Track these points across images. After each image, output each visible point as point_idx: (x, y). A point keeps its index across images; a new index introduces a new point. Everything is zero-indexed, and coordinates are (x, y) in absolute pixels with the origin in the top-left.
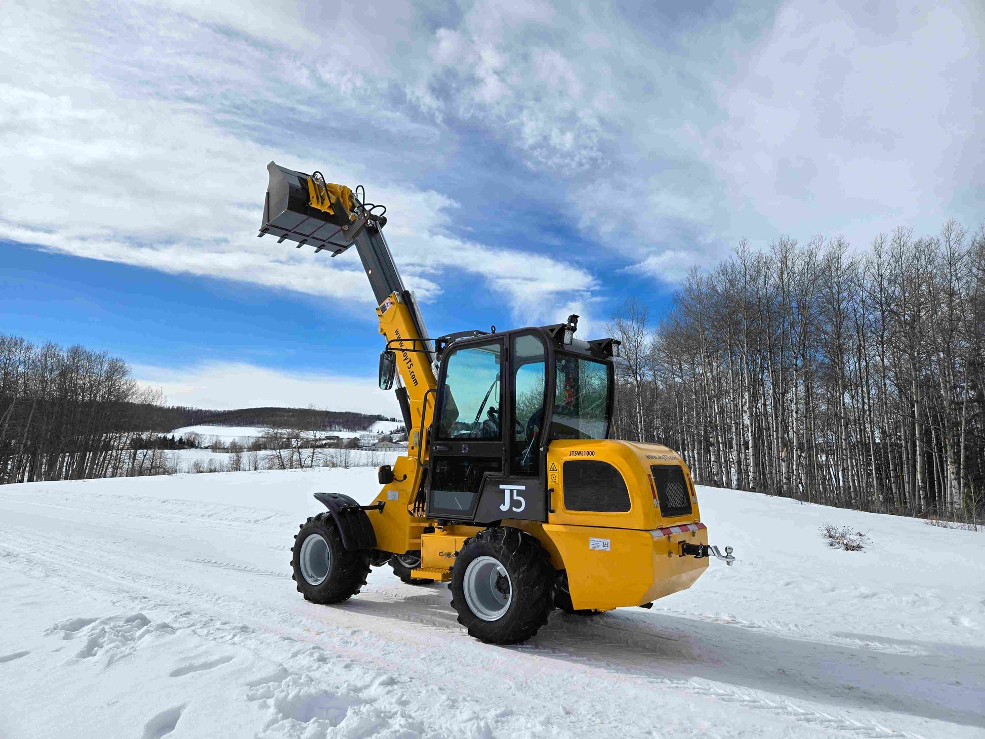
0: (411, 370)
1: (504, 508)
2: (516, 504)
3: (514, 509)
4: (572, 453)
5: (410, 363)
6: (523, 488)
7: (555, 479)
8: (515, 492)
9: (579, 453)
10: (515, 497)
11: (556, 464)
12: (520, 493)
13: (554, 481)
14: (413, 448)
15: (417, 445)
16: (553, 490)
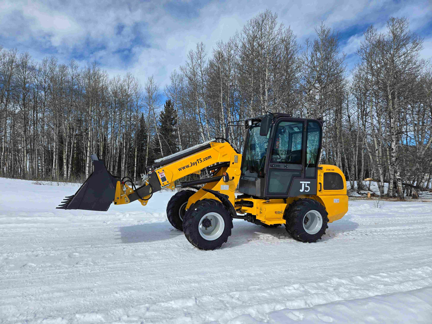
1: (302, 191)
2: (307, 189)
3: (306, 191)
4: (327, 170)
6: (309, 182)
7: (321, 179)
8: (306, 184)
9: (329, 170)
10: (306, 186)
11: (321, 173)
12: (308, 184)
13: (320, 180)
14: (233, 163)
15: (237, 162)
16: (320, 183)
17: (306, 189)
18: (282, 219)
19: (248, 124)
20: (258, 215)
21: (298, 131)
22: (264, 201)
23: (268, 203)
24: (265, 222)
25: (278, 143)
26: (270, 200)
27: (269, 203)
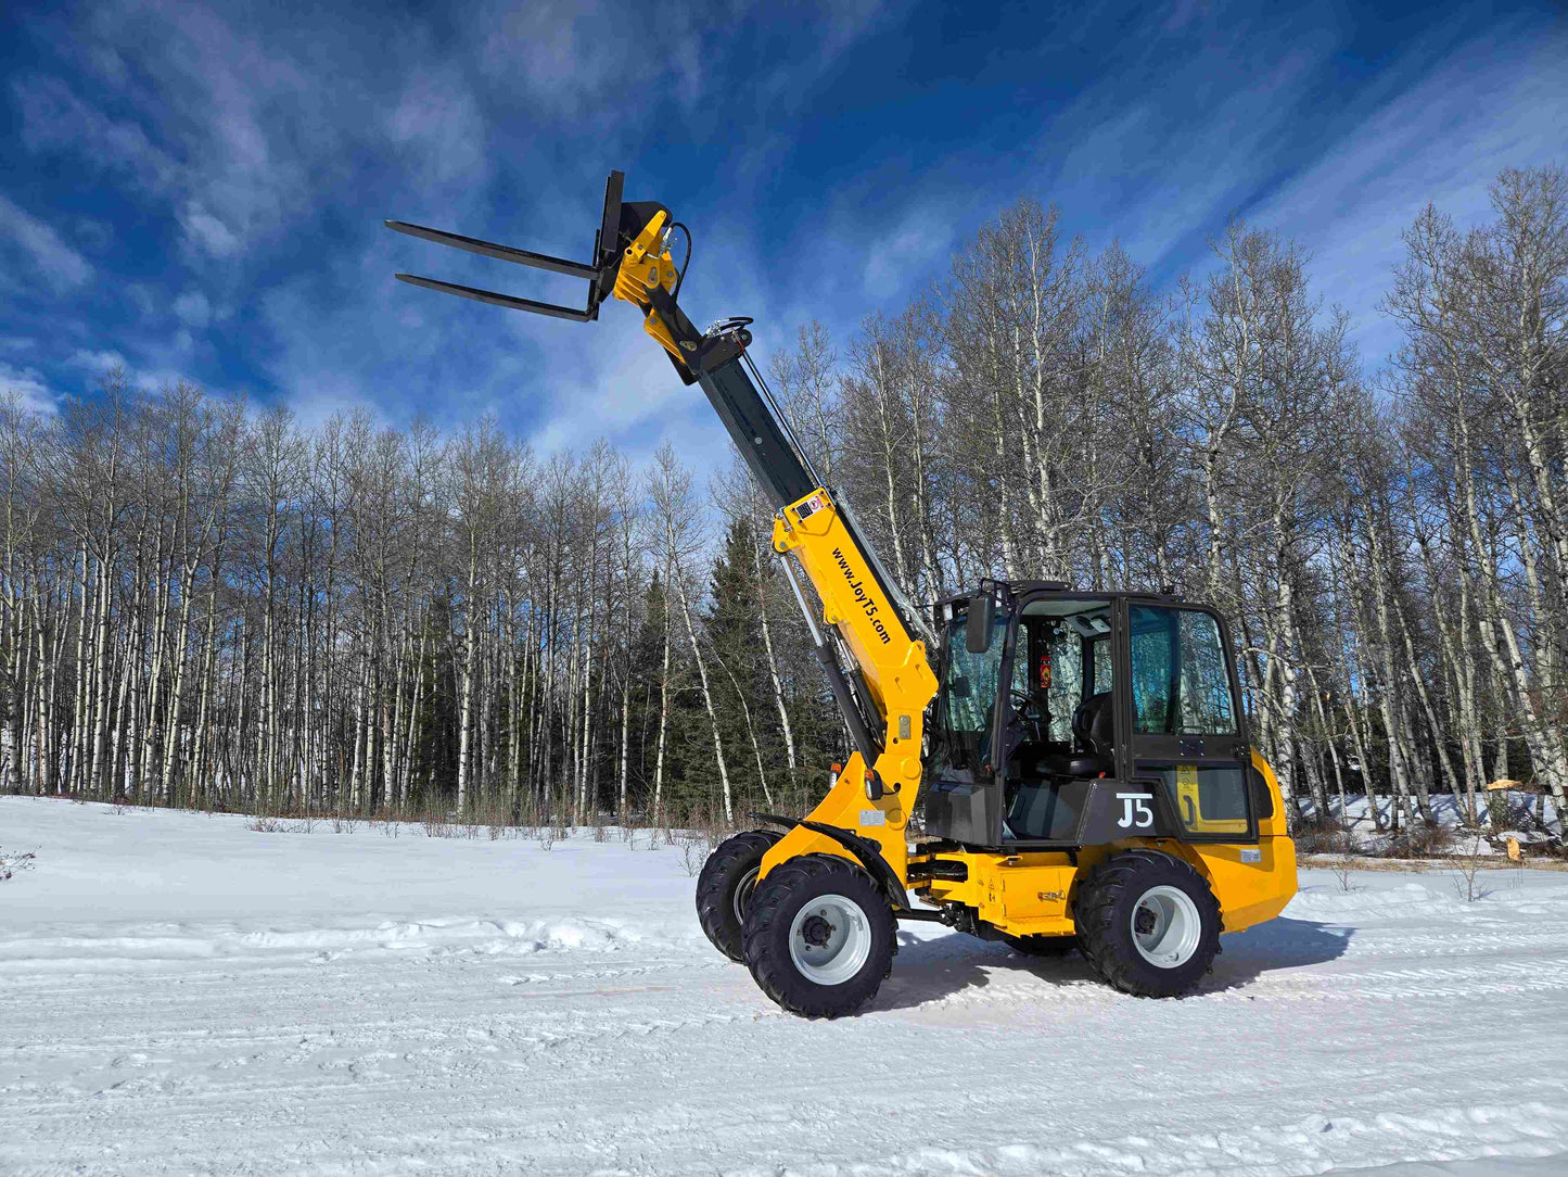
0: (875, 616)
1: (1125, 823)
2: (1143, 817)
3: (1138, 824)
5: (871, 606)
6: (1149, 796)
8: (1138, 802)
10: (1140, 809)
12: (1145, 803)
14: (895, 741)
15: (907, 737)
16: (1187, 798)
17: (1140, 817)
18: (1063, 918)
19: (942, 617)
20: (983, 907)
21: (1106, 629)
22: (1000, 860)
23: (1014, 866)
24: (1005, 928)
25: (1046, 670)
26: (1020, 857)
27: (1017, 864)
